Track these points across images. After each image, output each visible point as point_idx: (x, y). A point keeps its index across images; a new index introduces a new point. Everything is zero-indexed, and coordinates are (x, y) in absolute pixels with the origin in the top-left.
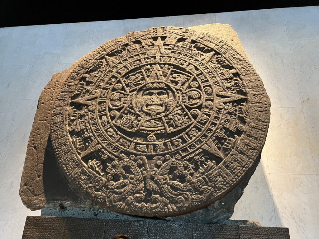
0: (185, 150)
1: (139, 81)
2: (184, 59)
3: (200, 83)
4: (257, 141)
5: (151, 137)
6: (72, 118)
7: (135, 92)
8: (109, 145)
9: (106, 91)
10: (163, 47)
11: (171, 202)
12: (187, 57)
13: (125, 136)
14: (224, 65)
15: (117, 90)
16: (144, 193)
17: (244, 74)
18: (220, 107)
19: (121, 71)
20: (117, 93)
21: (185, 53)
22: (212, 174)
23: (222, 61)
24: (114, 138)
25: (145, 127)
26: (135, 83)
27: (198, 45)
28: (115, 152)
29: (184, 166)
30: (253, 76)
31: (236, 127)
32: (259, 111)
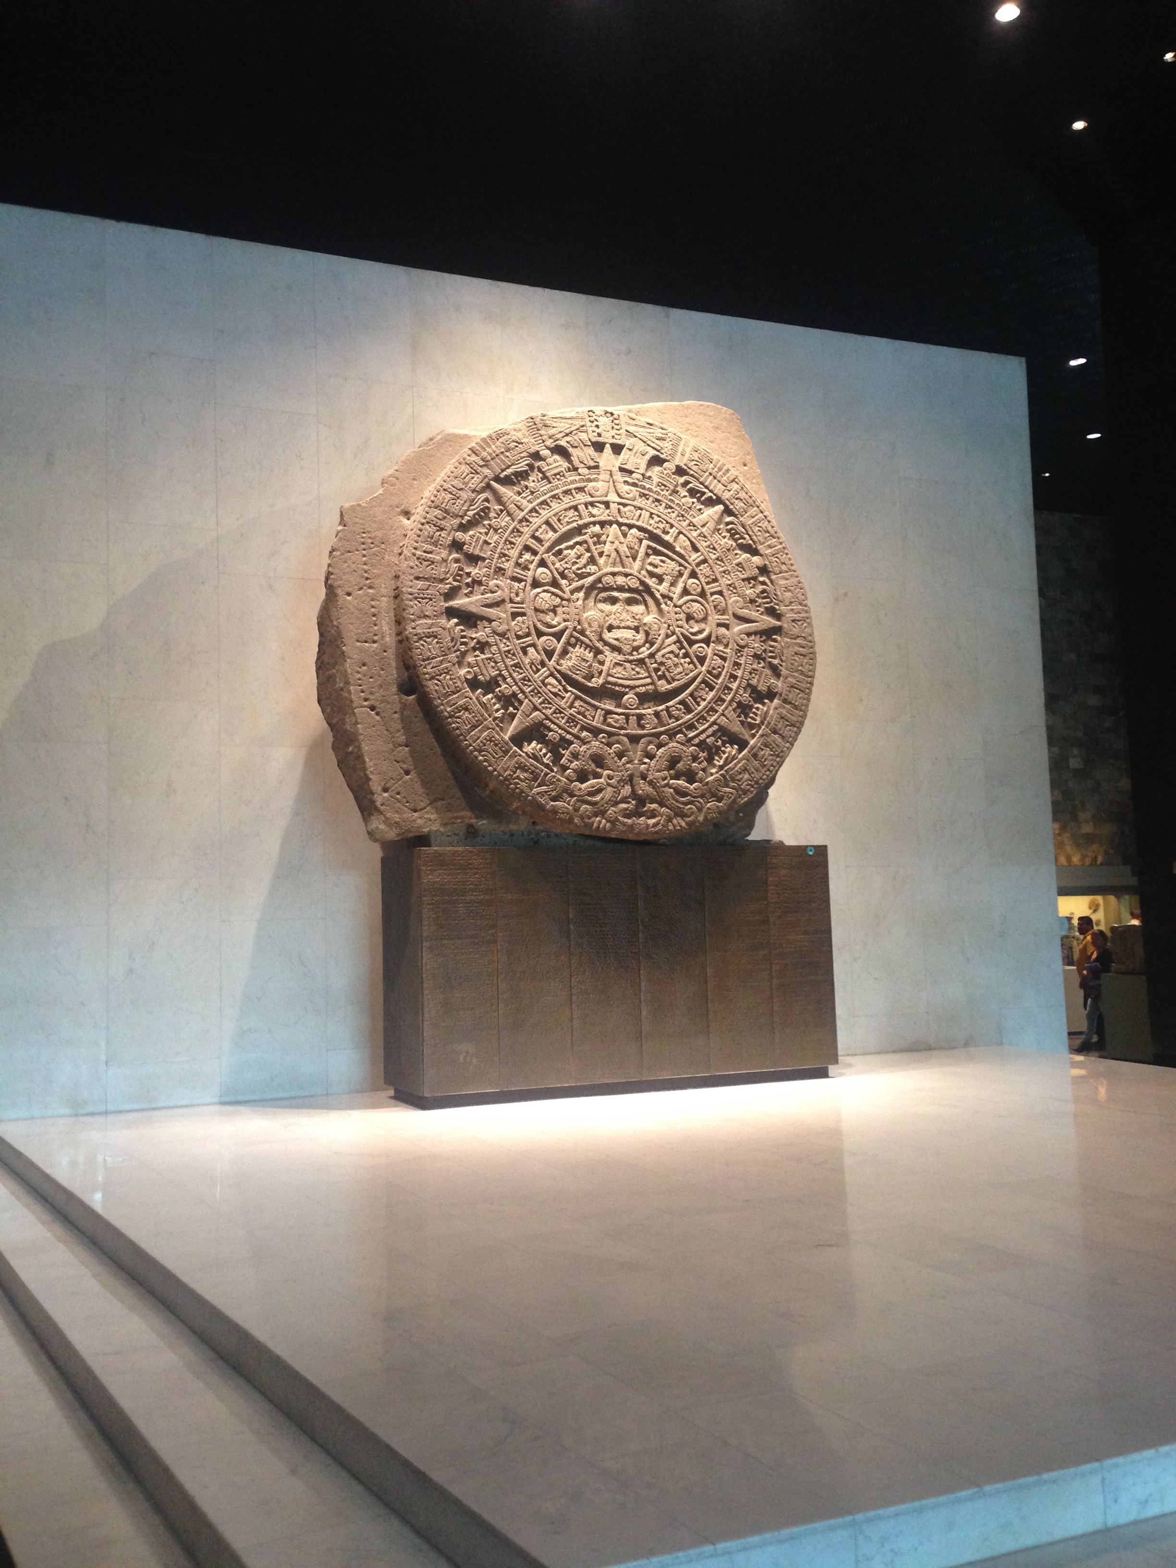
0: (691, 727)
1: (585, 566)
2: (668, 519)
3: (704, 584)
4: (797, 712)
5: (631, 700)
6: (463, 648)
7: (581, 595)
8: (557, 713)
9: (521, 587)
10: (619, 477)
11: (677, 815)
12: (673, 512)
13: (583, 696)
14: (742, 542)
15: (544, 585)
16: (633, 802)
17: (777, 570)
18: (742, 643)
19: (541, 534)
20: (545, 594)
21: (669, 503)
22: (734, 768)
23: (739, 534)
24: (563, 698)
25: (616, 678)
26: (579, 572)
27: (691, 483)
28: (571, 727)
29: (692, 756)
30: (792, 576)
31: (768, 685)
32: (801, 655)
